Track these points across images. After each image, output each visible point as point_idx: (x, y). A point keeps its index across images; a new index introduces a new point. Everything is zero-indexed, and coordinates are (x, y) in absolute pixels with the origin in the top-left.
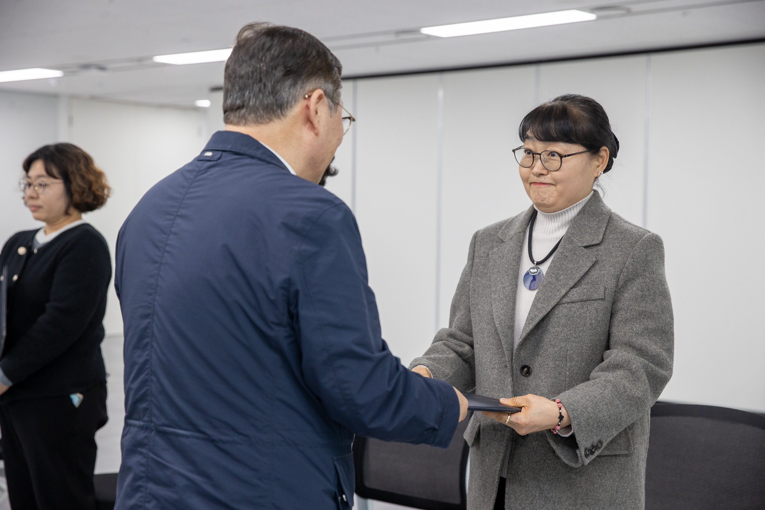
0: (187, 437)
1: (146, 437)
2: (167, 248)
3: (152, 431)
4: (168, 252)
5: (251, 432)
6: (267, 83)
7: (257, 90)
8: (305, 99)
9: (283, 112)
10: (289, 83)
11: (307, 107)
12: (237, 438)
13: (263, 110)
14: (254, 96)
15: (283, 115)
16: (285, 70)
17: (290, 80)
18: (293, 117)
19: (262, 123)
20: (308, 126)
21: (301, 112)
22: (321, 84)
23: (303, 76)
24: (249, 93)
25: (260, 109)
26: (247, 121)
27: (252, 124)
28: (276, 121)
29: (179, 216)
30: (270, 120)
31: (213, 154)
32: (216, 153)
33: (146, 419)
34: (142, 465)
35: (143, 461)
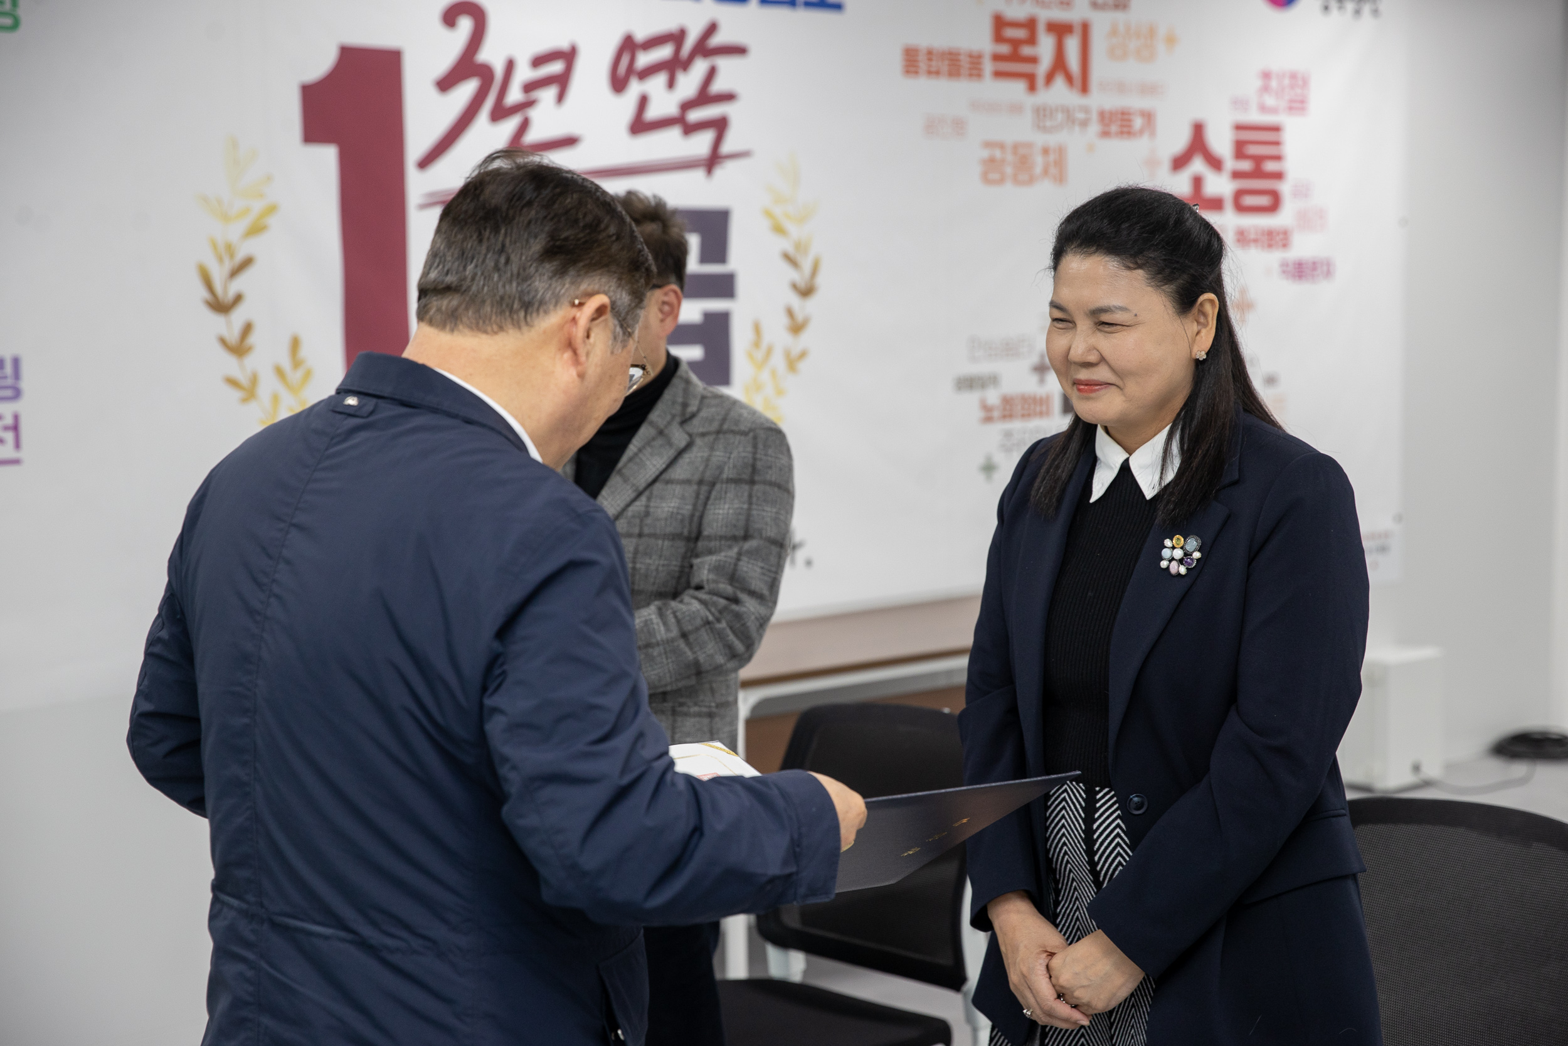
2: (275, 589)
5: (438, 931)
6: (513, 257)
7: (492, 264)
8: (573, 305)
9: (529, 318)
10: (553, 268)
11: (574, 320)
12: (416, 943)
13: (492, 306)
14: (482, 274)
15: (527, 323)
16: (551, 243)
17: (555, 263)
18: (545, 332)
19: (486, 332)
20: (568, 355)
21: (561, 327)
22: (610, 287)
23: (581, 264)
24: (476, 266)
25: (488, 302)
26: (458, 322)
27: (466, 331)
28: (511, 331)
29: (295, 526)
30: (501, 328)
31: (360, 402)
32: (365, 400)
33: (251, 898)
34: (247, 981)
35: (250, 974)
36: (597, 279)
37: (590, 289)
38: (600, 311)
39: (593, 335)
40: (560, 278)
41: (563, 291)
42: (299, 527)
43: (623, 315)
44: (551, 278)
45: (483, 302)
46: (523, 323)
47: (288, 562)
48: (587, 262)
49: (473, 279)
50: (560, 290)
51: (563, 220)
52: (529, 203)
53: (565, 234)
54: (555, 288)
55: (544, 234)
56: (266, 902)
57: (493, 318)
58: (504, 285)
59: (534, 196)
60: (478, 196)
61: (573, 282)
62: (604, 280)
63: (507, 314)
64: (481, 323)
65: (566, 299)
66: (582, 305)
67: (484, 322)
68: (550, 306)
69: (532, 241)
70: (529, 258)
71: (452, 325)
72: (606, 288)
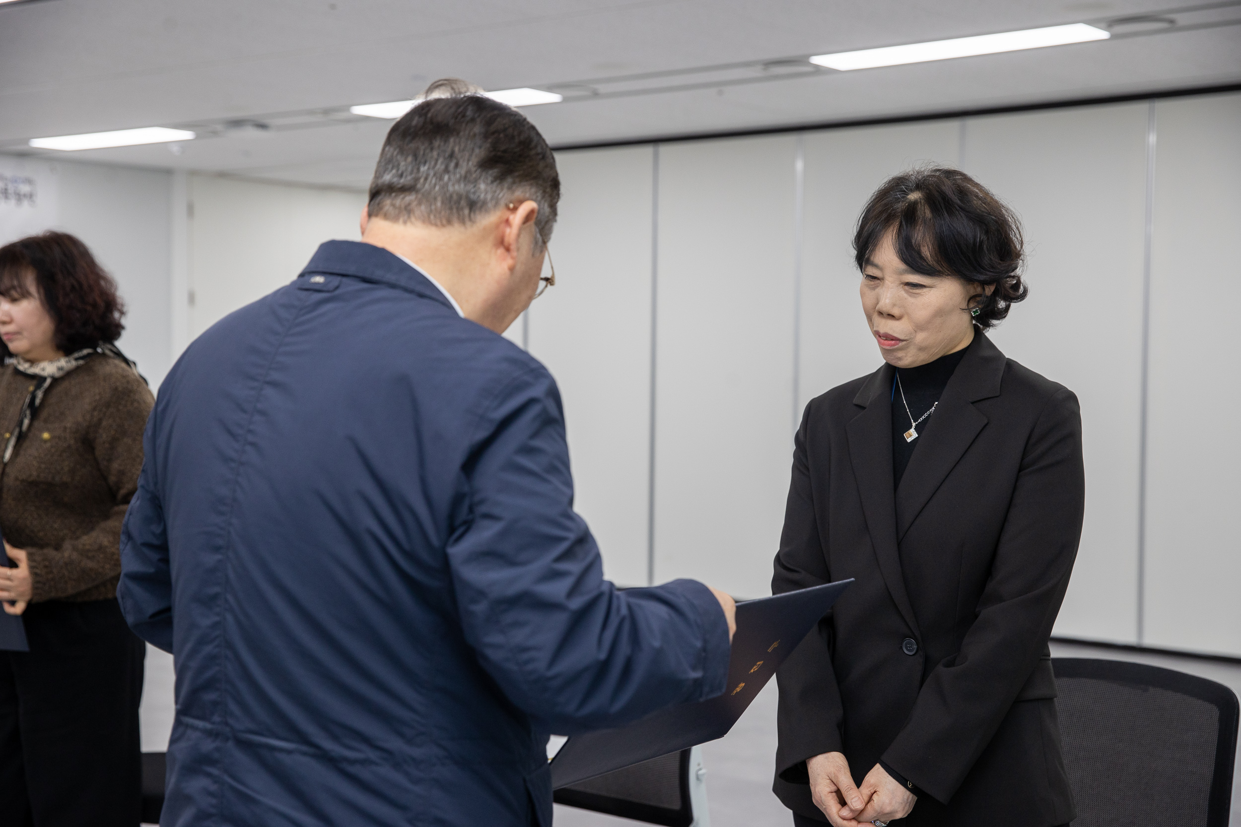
0: (289, 752)
1: (217, 749)
2: (250, 438)
3: (227, 739)
4: (252, 444)
5: (394, 743)
6: (461, 162)
7: (443, 167)
8: (508, 208)
9: (472, 215)
10: (494, 174)
11: (507, 222)
12: (372, 755)
13: (443, 202)
14: (435, 175)
15: (470, 219)
16: (493, 154)
17: (496, 170)
18: (484, 229)
19: (436, 225)
20: (501, 251)
21: (497, 226)
22: (537, 197)
23: (517, 174)
24: (429, 169)
25: (439, 199)
26: (412, 215)
27: (419, 224)
28: (457, 225)
29: (268, 383)
30: (449, 222)
31: (325, 280)
32: (331, 278)
33: (216, 718)
34: (211, 794)
35: (213, 788)
36: (528, 188)
37: (522, 196)
38: (530, 215)
39: (523, 236)
40: (500, 183)
41: (501, 195)
42: (274, 384)
44: (492, 182)
45: (435, 199)
46: (467, 219)
47: (263, 413)
48: (521, 172)
49: (426, 179)
50: (499, 195)
51: (502, 135)
52: (473, 120)
53: (503, 148)
54: (495, 192)
55: (488, 145)
56: (231, 721)
57: (443, 213)
58: (453, 185)
59: (476, 115)
60: (426, 114)
61: (509, 188)
62: (533, 190)
63: (455, 210)
64: (432, 217)
65: (502, 203)
66: (515, 209)
67: (435, 216)
68: (490, 205)
69: (477, 151)
70: (475, 164)
71: (406, 217)
72: (534, 197)
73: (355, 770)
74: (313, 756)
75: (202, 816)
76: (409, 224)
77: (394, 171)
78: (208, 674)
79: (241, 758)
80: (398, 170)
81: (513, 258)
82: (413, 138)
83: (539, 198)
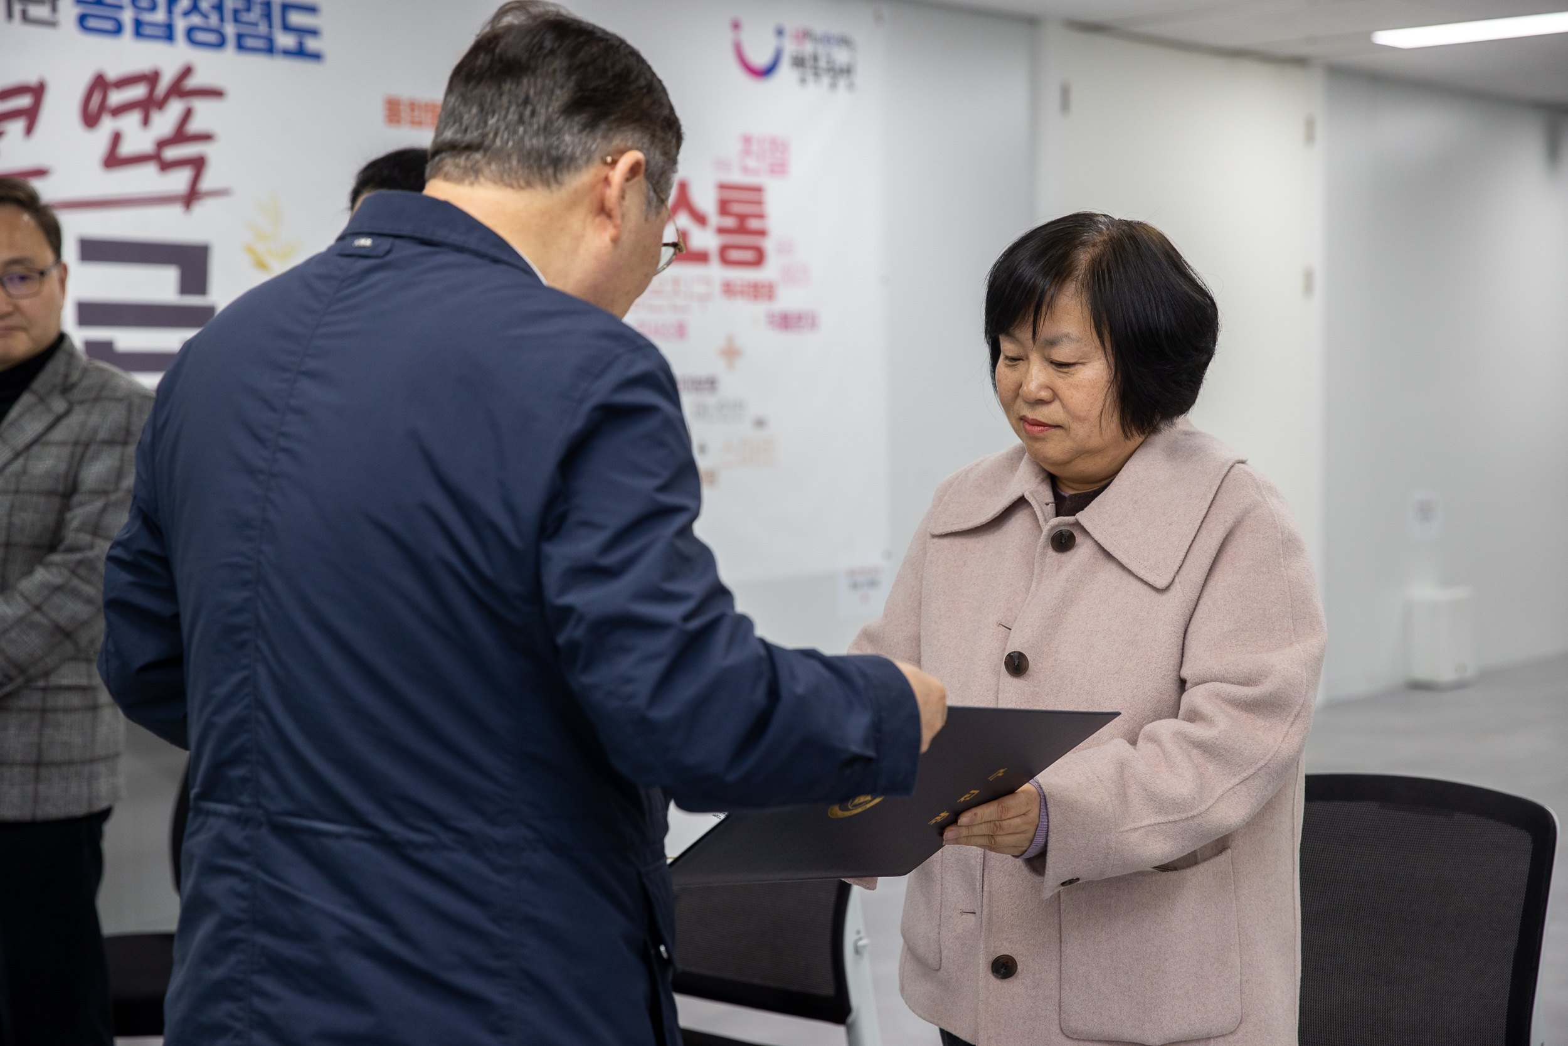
0: (339, 837)
1: (247, 839)
2: (283, 442)
3: (260, 825)
4: (285, 450)
5: (472, 823)
6: (538, 107)
7: (516, 117)
8: (605, 163)
9: (559, 176)
10: (583, 121)
11: (606, 181)
12: (445, 837)
13: (519, 160)
14: (506, 128)
15: (557, 181)
16: (579, 94)
17: (584, 116)
18: (576, 192)
19: (512, 187)
20: (600, 218)
21: (592, 187)
22: (643, 143)
23: (613, 117)
24: (498, 120)
25: (514, 156)
26: (480, 176)
27: (490, 185)
28: (539, 188)
29: (304, 373)
30: (529, 184)
31: (373, 243)
32: (380, 240)
33: (245, 799)
34: (240, 896)
35: (242, 887)
36: (629, 134)
37: (622, 145)
38: (634, 170)
39: (627, 197)
40: (591, 132)
41: (594, 147)
42: (310, 374)
43: (656, 177)
44: (580, 131)
45: (509, 156)
46: (552, 180)
47: (298, 411)
48: (619, 115)
49: (496, 135)
50: (591, 145)
51: (590, 69)
52: (552, 52)
53: (594, 84)
54: (586, 143)
55: (571, 84)
56: (264, 802)
57: (520, 172)
58: (531, 139)
59: (556, 45)
60: (493, 50)
61: (604, 137)
62: (637, 136)
63: (535, 170)
64: (506, 177)
65: (597, 157)
66: (614, 163)
67: (509, 175)
68: (581, 162)
69: (558, 92)
70: (556, 110)
71: (472, 178)
72: (640, 145)
73: (423, 856)
74: (370, 840)
75: (228, 923)
76: (476, 186)
77: (457, 125)
78: (236, 743)
79: (278, 849)
80: (461, 124)
81: (616, 226)
82: (478, 83)
83: (646, 146)
